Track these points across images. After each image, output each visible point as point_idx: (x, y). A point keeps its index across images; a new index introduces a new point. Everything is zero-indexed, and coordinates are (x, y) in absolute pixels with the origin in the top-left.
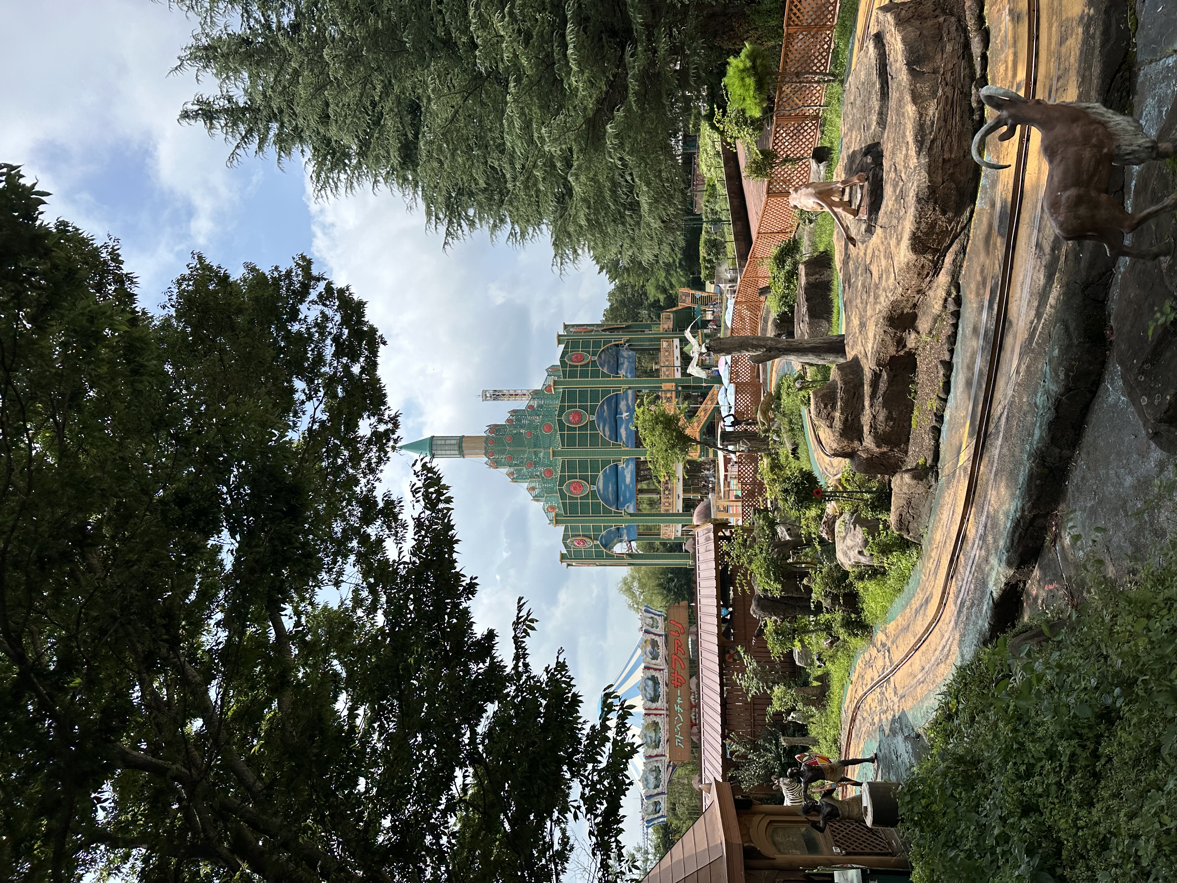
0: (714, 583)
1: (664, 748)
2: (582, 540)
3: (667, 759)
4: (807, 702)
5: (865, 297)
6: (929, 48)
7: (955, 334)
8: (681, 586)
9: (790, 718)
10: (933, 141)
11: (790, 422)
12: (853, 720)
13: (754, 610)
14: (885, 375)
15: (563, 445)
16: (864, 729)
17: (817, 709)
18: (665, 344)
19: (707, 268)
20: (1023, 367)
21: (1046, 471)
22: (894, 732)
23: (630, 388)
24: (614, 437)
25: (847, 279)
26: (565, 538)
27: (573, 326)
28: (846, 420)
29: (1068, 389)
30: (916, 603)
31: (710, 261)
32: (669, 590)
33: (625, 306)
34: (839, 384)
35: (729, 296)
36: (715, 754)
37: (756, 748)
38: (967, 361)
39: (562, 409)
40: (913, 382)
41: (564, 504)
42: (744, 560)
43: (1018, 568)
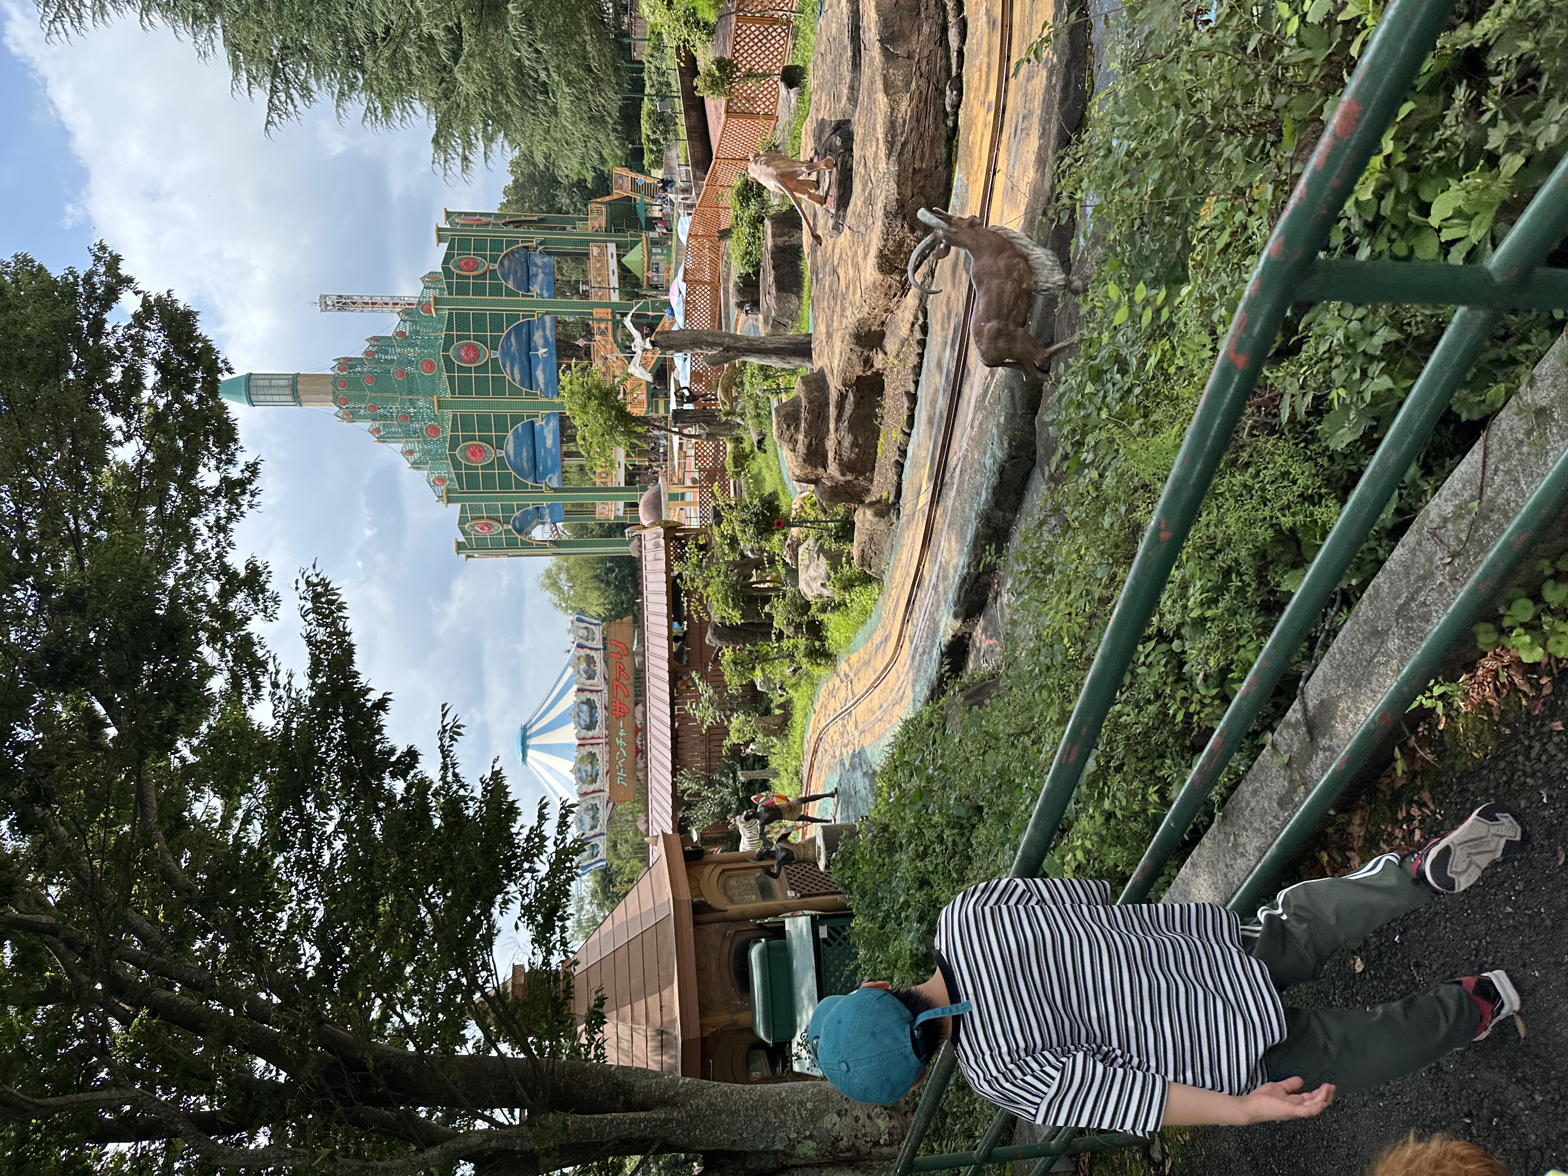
0: (664, 599)
1: (603, 782)
2: (487, 525)
3: (606, 795)
4: (768, 733)
5: (832, 303)
6: (905, 24)
7: (920, 365)
8: (624, 577)
9: (748, 751)
10: (904, 145)
11: (756, 406)
12: (815, 752)
13: (709, 638)
14: (851, 396)
15: (453, 392)
16: (825, 762)
17: (779, 739)
18: (595, 251)
19: (651, 151)
20: (976, 424)
21: (991, 531)
22: (853, 767)
23: (547, 313)
24: (527, 383)
25: (815, 272)
26: (462, 521)
27: (460, 214)
28: (810, 444)
29: (1011, 457)
30: (877, 638)
31: (656, 142)
32: (608, 584)
33: (536, 184)
34: (804, 402)
35: (681, 212)
36: (664, 793)
37: (710, 783)
38: (929, 397)
39: (448, 341)
40: (880, 406)
41: (459, 476)
42: (699, 583)
43: (964, 621)
